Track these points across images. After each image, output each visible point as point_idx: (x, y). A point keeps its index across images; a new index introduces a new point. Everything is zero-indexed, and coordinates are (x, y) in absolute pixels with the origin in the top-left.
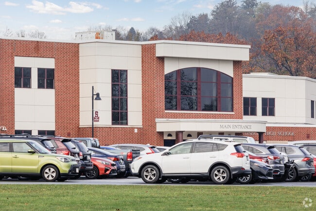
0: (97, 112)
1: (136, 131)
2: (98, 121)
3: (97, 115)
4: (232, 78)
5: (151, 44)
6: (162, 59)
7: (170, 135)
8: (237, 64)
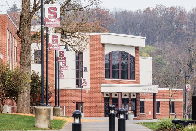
0: (85, 79)
1: (87, 92)
2: (86, 85)
3: (85, 81)
4: (135, 58)
5: (97, 35)
6: (103, 45)
7: (107, 95)
8: (137, 48)
